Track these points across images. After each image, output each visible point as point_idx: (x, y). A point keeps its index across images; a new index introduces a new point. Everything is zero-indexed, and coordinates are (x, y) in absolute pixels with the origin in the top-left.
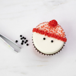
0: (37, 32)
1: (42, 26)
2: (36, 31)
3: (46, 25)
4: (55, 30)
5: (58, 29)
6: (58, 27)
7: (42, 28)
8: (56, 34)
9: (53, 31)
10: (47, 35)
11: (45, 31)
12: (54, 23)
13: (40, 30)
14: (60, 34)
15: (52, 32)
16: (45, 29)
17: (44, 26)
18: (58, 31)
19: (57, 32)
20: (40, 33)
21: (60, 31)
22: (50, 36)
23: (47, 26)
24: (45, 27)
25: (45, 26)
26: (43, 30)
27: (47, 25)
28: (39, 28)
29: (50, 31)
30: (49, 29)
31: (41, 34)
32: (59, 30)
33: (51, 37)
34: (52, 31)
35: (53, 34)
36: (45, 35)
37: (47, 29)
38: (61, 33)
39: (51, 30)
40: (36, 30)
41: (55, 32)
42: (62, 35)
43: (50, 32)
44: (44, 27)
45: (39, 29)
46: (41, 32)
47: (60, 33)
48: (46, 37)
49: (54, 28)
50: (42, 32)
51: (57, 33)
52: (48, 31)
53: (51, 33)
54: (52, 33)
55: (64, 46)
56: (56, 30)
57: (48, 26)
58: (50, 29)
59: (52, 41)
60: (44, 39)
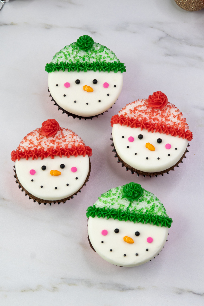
0: (122, 123)
1: (133, 109)
2: (118, 122)
3: (140, 106)
4: (164, 114)
5: (169, 112)
6: (168, 108)
7: (133, 113)
9: (160, 119)
10: (147, 128)
11: (141, 119)
13: (129, 118)
14: (177, 123)
15: (158, 120)
16: (140, 116)
17: (136, 109)
18: (171, 118)
19: (168, 118)
21: (174, 117)
22: (154, 129)
23: (144, 108)
24: (140, 111)
25: (140, 109)
26: (135, 118)
27: (144, 106)
28: (126, 114)
31: (132, 127)
32: (172, 115)
33: (156, 132)
36: (143, 128)
37: (144, 115)
38: (179, 121)
40: (120, 119)
41: (164, 119)
42: (180, 126)
43: (152, 121)
44: (137, 112)
45: (126, 116)
46: (132, 123)
47: (175, 120)
48: (145, 133)
49: (160, 112)
51: (169, 122)
52: (148, 118)
53: (154, 122)
54: (156, 122)
55: (187, 151)
57: (146, 108)
58: (150, 114)
59: (159, 141)
60: (141, 137)
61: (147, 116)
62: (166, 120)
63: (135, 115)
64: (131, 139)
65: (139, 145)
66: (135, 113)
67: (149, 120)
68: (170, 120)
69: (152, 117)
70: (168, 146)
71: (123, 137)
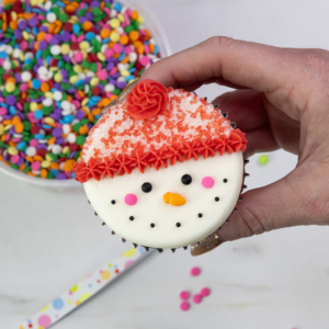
0: (98, 176)
1: (107, 137)
2: (90, 176)
3: (118, 123)
4: (171, 120)
5: (180, 111)
6: (174, 103)
7: (110, 145)
8: (186, 135)
9: (167, 133)
10: (150, 164)
11: (130, 149)
12: (150, 97)
13: (107, 158)
14: (204, 128)
15: (165, 137)
16: (126, 142)
17: (112, 134)
18: (188, 120)
19: (184, 125)
20: (112, 173)
21: (194, 116)
22: (165, 161)
23: (127, 124)
24: (122, 135)
25: (120, 129)
26: (119, 152)
27: (125, 119)
28: (97, 152)
29: (150, 140)
30: (142, 135)
31: (122, 173)
32: (189, 115)
33: (172, 163)
34: (160, 137)
35: (172, 149)
36: (143, 168)
37: (134, 140)
38: (206, 122)
39: (156, 133)
40: (91, 170)
41: (176, 131)
42: (213, 130)
43: (154, 143)
44: (116, 138)
45: (100, 156)
46: (118, 168)
48: (151, 175)
49: (161, 118)
50: (122, 164)
51: (189, 132)
52: (144, 142)
53: (161, 145)
54: (163, 142)
55: (245, 175)
56: (174, 119)
57: (132, 123)
58: (145, 132)
59: (187, 180)
60: (147, 188)
61: (141, 139)
62: (181, 129)
63: (115, 146)
64: (131, 200)
65: (150, 205)
66: (114, 142)
67: (149, 146)
68: (189, 126)
69: (151, 136)
70: (209, 183)
71: (113, 202)
